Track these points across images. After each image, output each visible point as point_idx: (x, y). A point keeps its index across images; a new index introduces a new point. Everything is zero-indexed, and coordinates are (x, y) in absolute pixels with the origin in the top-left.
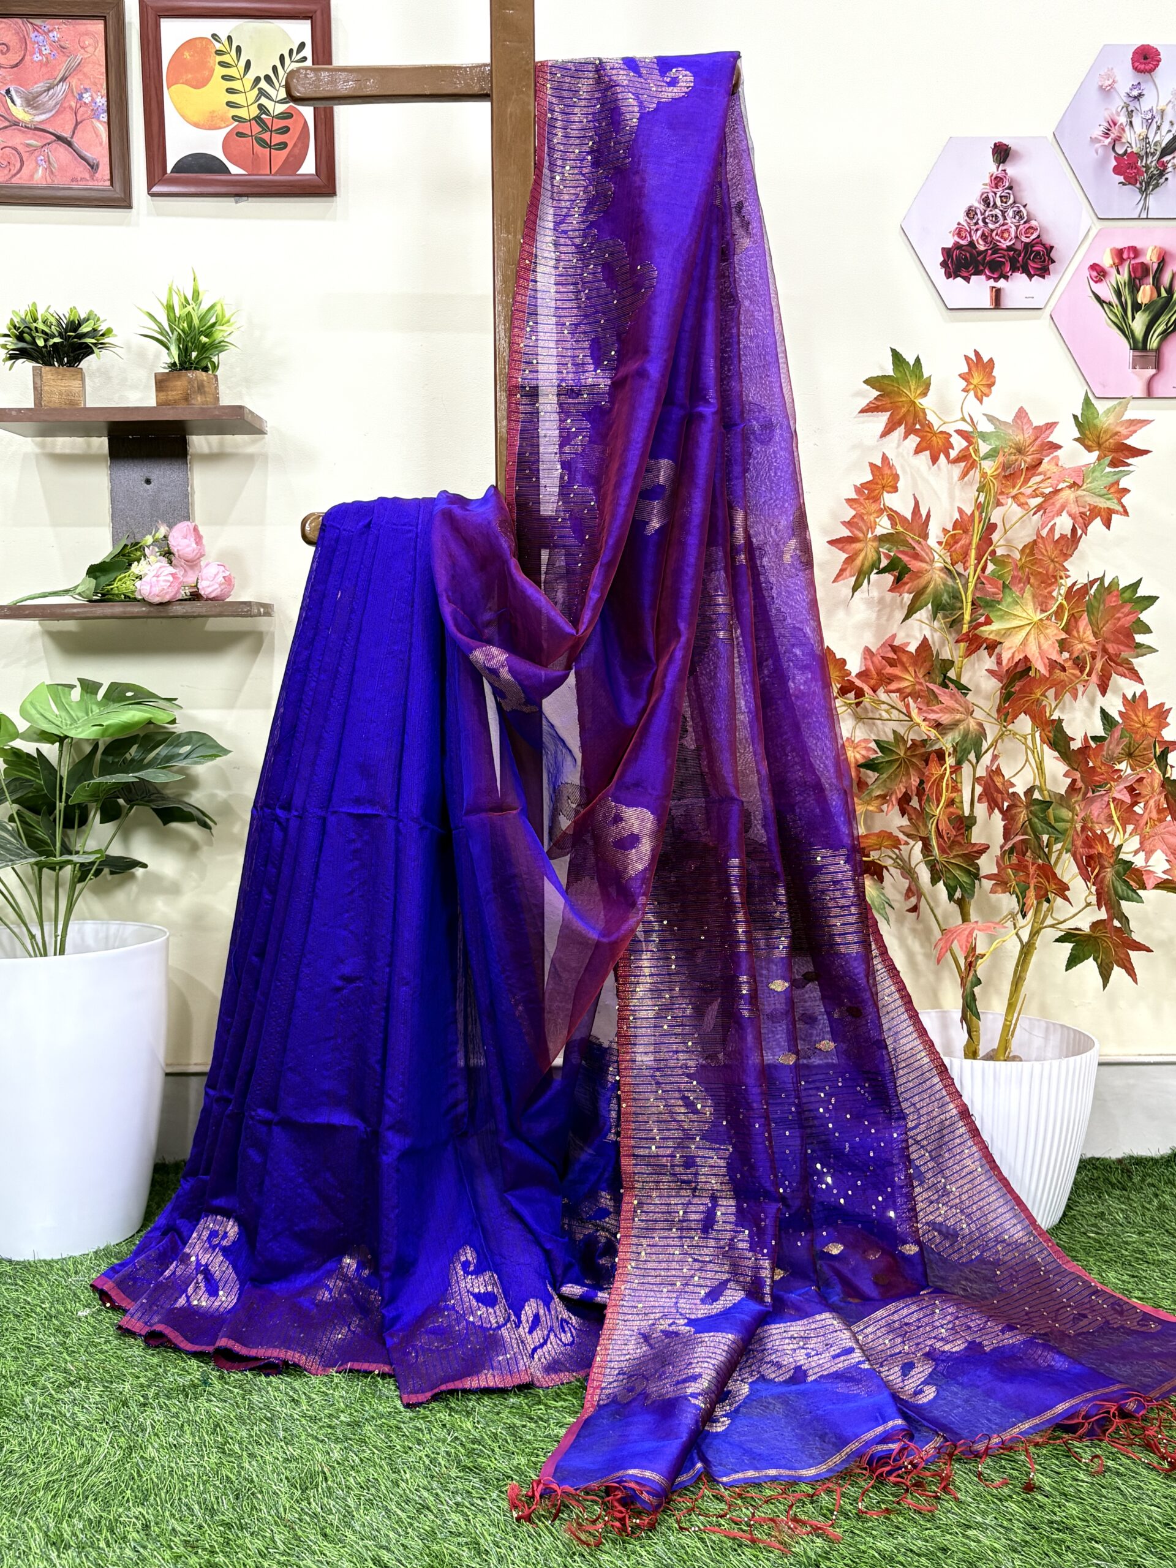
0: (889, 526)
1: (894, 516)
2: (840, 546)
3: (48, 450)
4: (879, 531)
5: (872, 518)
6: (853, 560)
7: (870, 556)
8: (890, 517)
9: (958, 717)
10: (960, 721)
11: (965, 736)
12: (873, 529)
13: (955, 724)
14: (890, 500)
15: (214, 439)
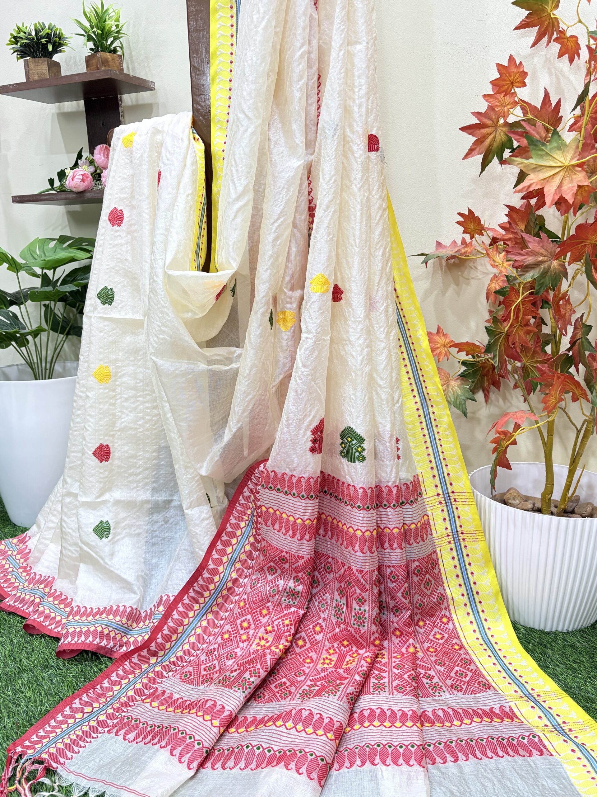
0: (522, 115)
1: (526, 106)
2: (470, 131)
3: (62, 111)
4: (511, 119)
5: (506, 109)
6: (482, 142)
7: (498, 138)
8: (523, 108)
9: (541, 259)
10: (542, 262)
11: (544, 274)
12: (505, 117)
13: (537, 264)
14: (522, 93)
15: (133, 95)
